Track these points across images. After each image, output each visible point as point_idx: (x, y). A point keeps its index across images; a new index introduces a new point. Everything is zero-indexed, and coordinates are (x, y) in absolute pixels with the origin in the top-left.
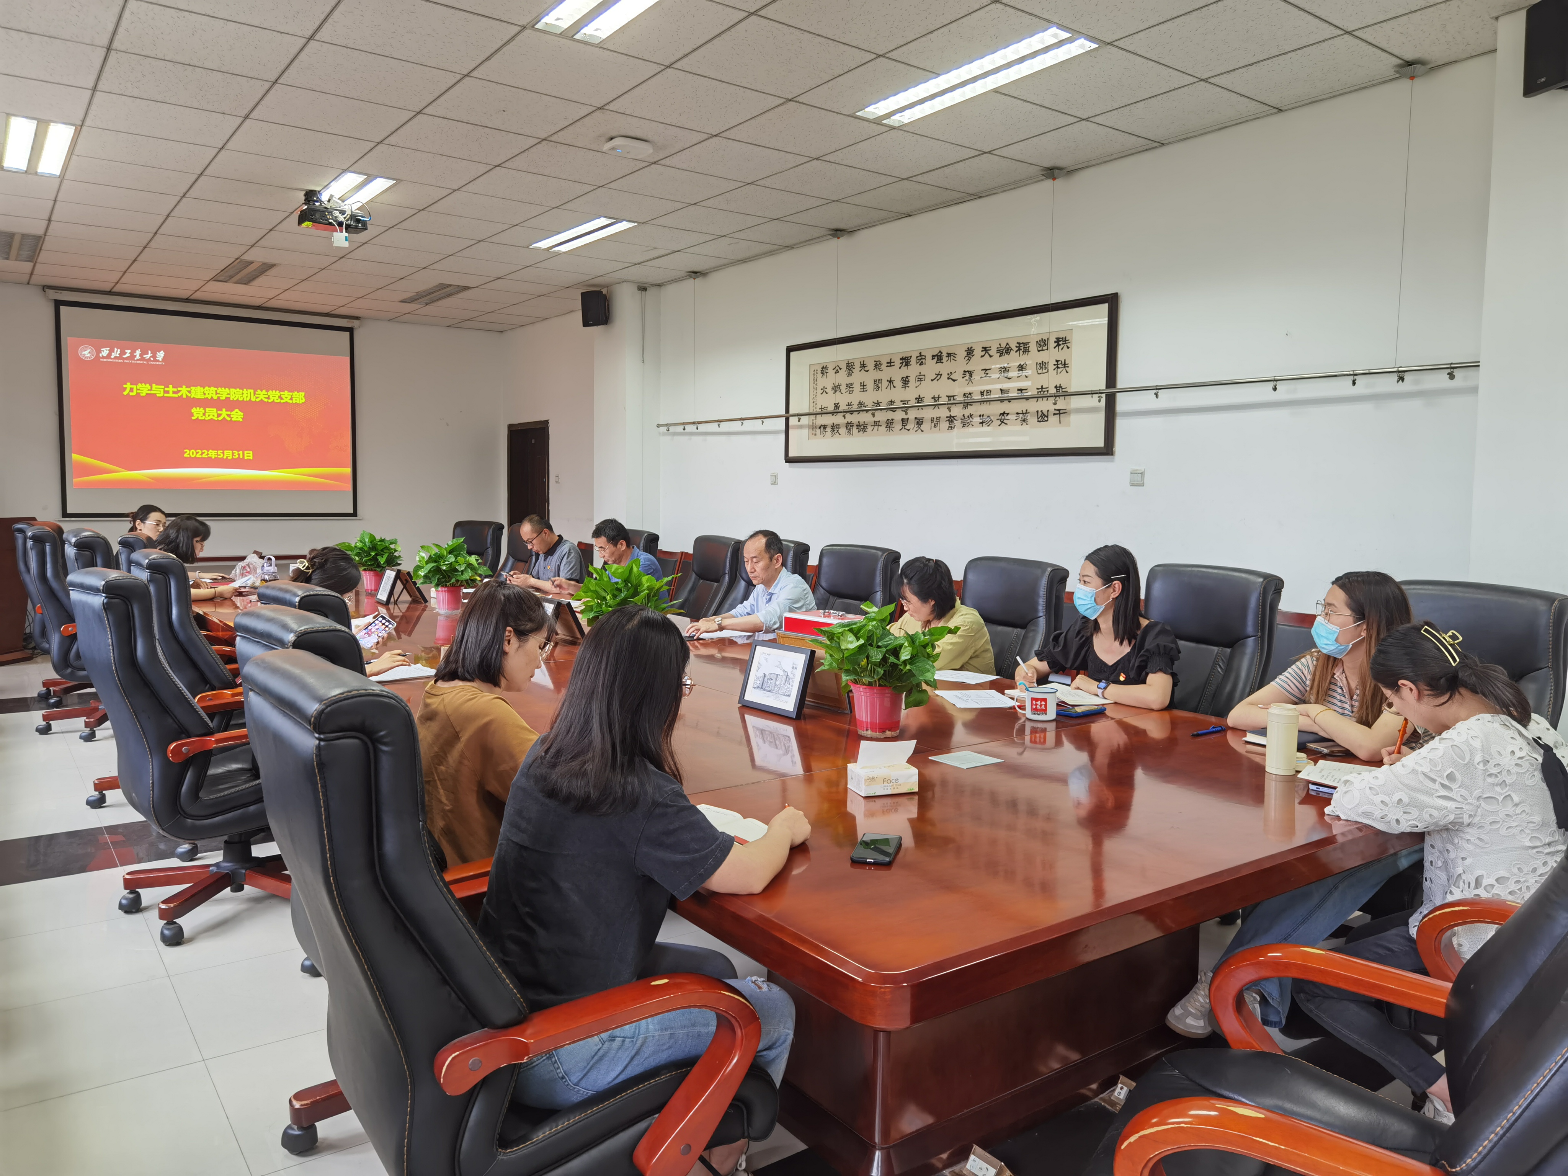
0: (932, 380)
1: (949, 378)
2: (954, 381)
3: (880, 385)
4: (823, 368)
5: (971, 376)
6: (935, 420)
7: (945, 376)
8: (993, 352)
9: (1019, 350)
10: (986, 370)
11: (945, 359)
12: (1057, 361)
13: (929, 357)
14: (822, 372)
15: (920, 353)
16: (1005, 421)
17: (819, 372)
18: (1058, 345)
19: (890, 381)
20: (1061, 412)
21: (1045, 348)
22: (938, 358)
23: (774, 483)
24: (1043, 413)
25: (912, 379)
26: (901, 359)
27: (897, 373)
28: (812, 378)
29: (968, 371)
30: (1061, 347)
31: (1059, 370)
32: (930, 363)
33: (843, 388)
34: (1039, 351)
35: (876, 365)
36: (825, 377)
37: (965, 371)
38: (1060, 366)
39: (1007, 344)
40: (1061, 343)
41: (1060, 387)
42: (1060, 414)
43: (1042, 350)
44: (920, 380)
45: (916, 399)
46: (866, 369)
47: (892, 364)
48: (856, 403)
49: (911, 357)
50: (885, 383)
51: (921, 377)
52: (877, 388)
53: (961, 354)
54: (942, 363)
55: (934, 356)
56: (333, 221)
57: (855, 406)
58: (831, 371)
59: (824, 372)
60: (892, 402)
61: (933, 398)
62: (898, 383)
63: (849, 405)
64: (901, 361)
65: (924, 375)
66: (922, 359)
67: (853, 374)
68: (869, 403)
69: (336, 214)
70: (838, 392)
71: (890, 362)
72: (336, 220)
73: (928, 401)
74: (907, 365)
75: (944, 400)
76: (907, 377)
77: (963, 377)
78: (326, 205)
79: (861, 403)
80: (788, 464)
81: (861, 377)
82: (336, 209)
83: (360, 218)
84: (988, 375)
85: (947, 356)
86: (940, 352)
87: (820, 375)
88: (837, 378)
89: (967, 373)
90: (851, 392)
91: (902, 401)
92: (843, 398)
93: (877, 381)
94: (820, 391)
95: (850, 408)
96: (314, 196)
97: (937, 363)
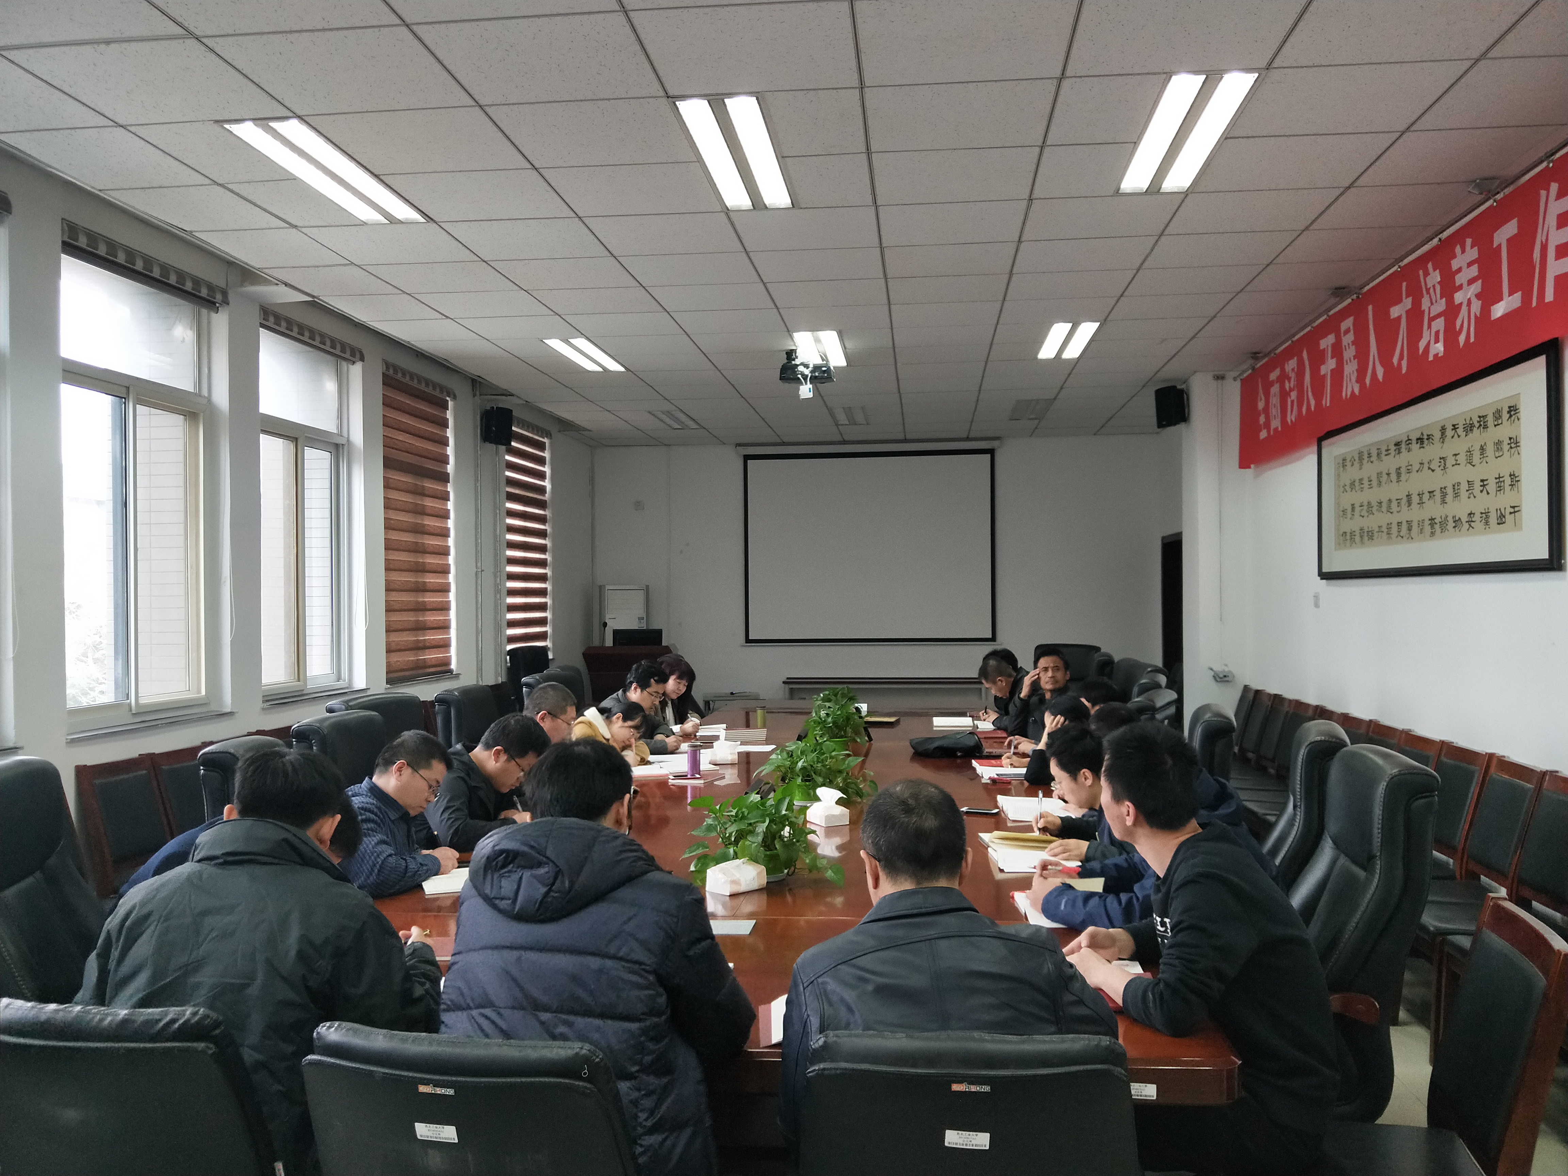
0: (1417, 471)
1: (1429, 468)
2: (1433, 471)
3: (1381, 480)
4: (1344, 460)
5: (1445, 464)
6: (1421, 524)
7: (1426, 466)
8: (1460, 431)
9: (1481, 425)
10: (1456, 455)
11: (1426, 442)
12: (1510, 439)
13: (1414, 442)
15: (1408, 437)
16: (1472, 524)
17: (1340, 466)
18: (1511, 416)
19: (1388, 474)
20: (1516, 509)
21: (1500, 422)
22: (1420, 440)
23: (1317, 605)
24: (1501, 512)
25: (1403, 470)
26: (1396, 445)
27: (1391, 463)
28: (1336, 473)
29: (1443, 458)
30: (1513, 418)
31: (1513, 450)
32: (1415, 447)
33: (1357, 484)
34: (1495, 426)
35: (1378, 454)
36: (1345, 471)
37: (1440, 458)
38: (1513, 445)
39: (1471, 419)
40: (1512, 413)
41: (1514, 475)
42: (1515, 512)
43: (1498, 425)
44: (1409, 472)
45: (1407, 496)
46: (1372, 459)
47: (1389, 452)
48: (1365, 503)
49: (1401, 442)
50: (1385, 477)
51: (1410, 467)
52: (1380, 484)
53: (1437, 435)
54: (1423, 447)
55: (1417, 439)
56: (800, 376)
57: (1365, 508)
58: (1348, 464)
59: (1344, 466)
60: (1390, 501)
61: (1419, 495)
62: (1394, 476)
63: (1361, 506)
64: (1395, 448)
65: (1411, 465)
66: (1409, 444)
67: (1363, 466)
68: (1374, 504)
69: (801, 368)
70: (1354, 490)
71: (1387, 450)
72: (803, 374)
73: (1415, 499)
74: (1399, 453)
75: (1426, 496)
76: (1400, 468)
77: (1440, 466)
78: (797, 362)
79: (1369, 503)
80: (1324, 581)
81: (1370, 470)
82: (802, 364)
83: (824, 369)
84: (1458, 462)
85: (1427, 439)
86: (1422, 434)
87: (1342, 469)
88: (1353, 473)
89: (1442, 461)
90: (1362, 489)
91: (1397, 500)
92: (1357, 497)
93: (1379, 475)
94: (1342, 489)
95: (1362, 510)
96: (790, 354)
97: (1420, 448)
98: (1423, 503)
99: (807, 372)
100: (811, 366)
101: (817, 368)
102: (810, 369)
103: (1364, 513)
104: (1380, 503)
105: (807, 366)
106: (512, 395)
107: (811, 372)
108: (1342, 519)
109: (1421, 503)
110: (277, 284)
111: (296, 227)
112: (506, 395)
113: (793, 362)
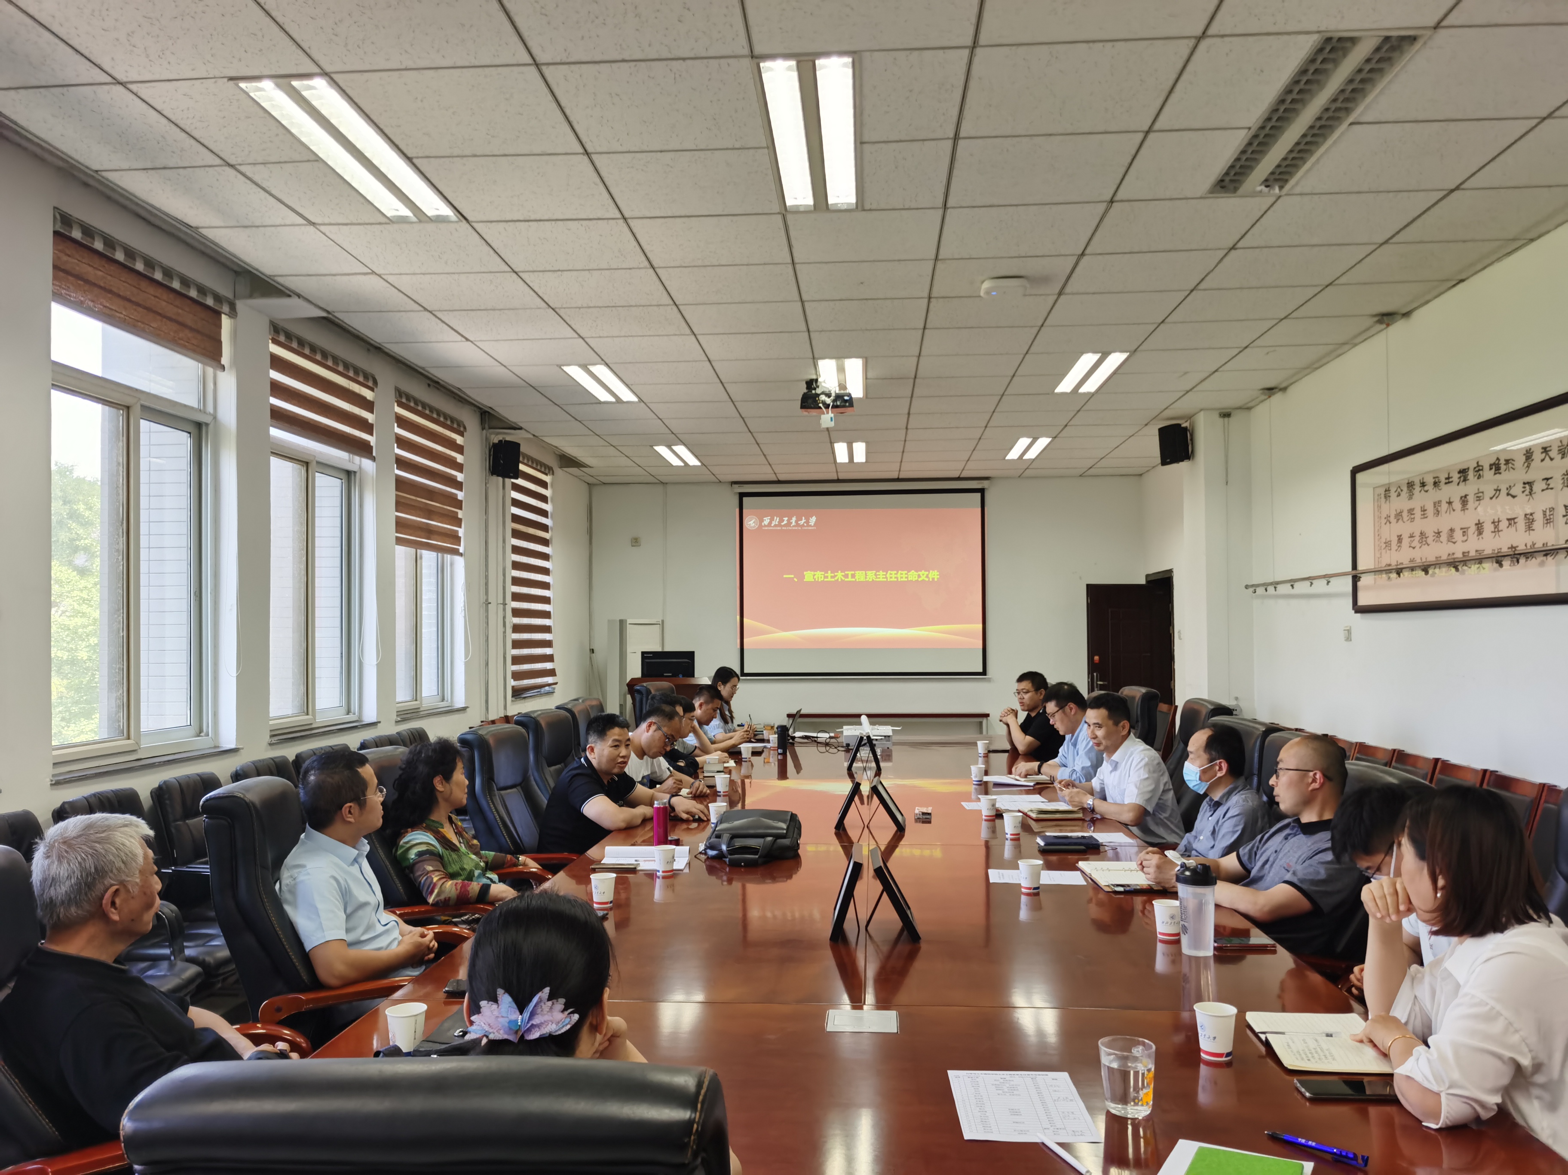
0: (1491, 498)
1: (1508, 494)
2: (1514, 497)
3: (1439, 509)
4: (1386, 491)
5: (1531, 489)
7: (1504, 492)
8: (1554, 453)
10: (1547, 479)
11: (1503, 467)
13: (1487, 468)
14: (1385, 497)
15: (1478, 463)
17: (1383, 496)
19: (1450, 503)
22: (1496, 467)
23: (1348, 638)
25: (1471, 499)
26: (1460, 472)
27: (1454, 491)
28: (1376, 504)
29: (1528, 483)
32: (1488, 474)
33: (1405, 514)
35: (1435, 483)
36: (1388, 502)
37: (1524, 483)
44: (1479, 499)
45: (1476, 524)
46: (1426, 488)
47: (1450, 480)
48: (1417, 534)
49: (1468, 468)
50: (1444, 506)
51: (1481, 494)
52: (1437, 513)
53: (1520, 460)
54: (1500, 473)
55: (1491, 465)
56: (821, 405)
57: (1417, 538)
58: (1393, 494)
59: (1387, 496)
60: (1452, 530)
61: (1493, 522)
62: (1457, 505)
63: (1411, 536)
64: (1459, 475)
65: (1483, 493)
66: (1479, 470)
67: (1414, 497)
68: (1430, 534)
69: (823, 398)
70: (1400, 521)
71: (1448, 478)
72: (824, 403)
73: (1488, 528)
74: (1465, 480)
75: (1504, 525)
76: (1466, 496)
77: (1523, 492)
78: (818, 391)
79: (1422, 534)
80: (1359, 615)
81: (1422, 499)
82: (823, 393)
83: (846, 398)
84: (1550, 487)
85: (1505, 464)
86: (1498, 459)
87: (1383, 499)
88: (1401, 503)
89: (1527, 486)
90: (1412, 520)
91: (1461, 529)
92: (1404, 528)
93: (1437, 504)
94: (1384, 521)
95: (1412, 541)
96: (811, 384)
97: (1495, 474)
98: (1499, 531)
99: (828, 401)
100: (833, 394)
101: (838, 397)
102: (832, 398)
103: (1416, 543)
104: (1439, 533)
105: (829, 395)
106: (521, 428)
107: (834, 401)
108: (1384, 551)
109: (1497, 530)
110: (289, 296)
111: (313, 224)
112: (515, 429)
113: (813, 392)
